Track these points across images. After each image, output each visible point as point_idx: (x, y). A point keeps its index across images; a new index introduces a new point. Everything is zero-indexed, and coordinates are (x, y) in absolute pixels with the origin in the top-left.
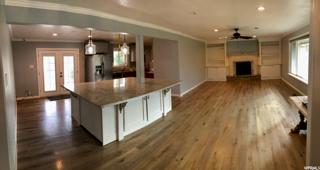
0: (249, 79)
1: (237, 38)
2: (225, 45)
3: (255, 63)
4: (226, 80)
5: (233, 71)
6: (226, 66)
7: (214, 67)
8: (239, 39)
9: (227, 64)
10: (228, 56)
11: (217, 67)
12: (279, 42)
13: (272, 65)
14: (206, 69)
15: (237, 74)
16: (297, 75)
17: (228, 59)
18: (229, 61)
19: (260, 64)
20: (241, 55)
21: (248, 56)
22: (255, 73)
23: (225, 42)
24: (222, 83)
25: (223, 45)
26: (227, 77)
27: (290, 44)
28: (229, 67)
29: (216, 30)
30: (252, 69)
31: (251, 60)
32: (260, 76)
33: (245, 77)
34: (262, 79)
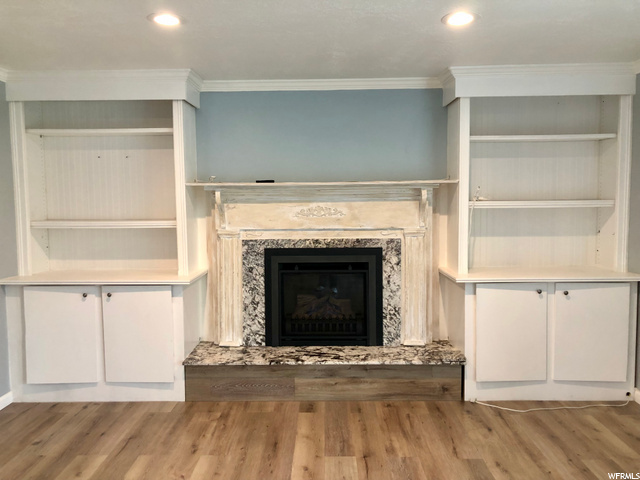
0: (368, 389)
2: (179, 114)
3: (414, 256)
5: (238, 313)
6: (184, 275)
7: (84, 290)
9: (191, 263)
11: (106, 290)
12: (609, 101)
13: (566, 287)
15: (270, 340)
17: (201, 223)
18: (215, 238)
19: (462, 274)
21: (359, 205)
22: (409, 333)
23: (177, 92)
24: (152, 414)
25: (159, 111)
26: (190, 368)
28: (209, 281)
30: (387, 308)
31: (381, 237)
32: (461, 367)
33: (332, 372)
34: (471, 393)
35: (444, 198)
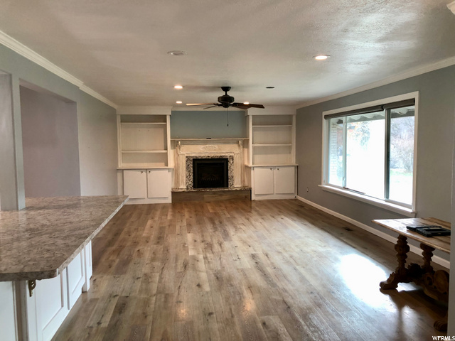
0: (224, 197)
1: (226, 106)
2: (168, 119)
3: (237, 161)
4: (169, 201)
5: (185, 178)
7: (141, 170)
8: (231, 109)
9: (172, 163)
10: (175, 144)
11: (148, 170)
12: (291, 116)
13: (278, 167)
14: (119, 175)
15: (194, 187)
16: (345, 188)
17: (173, 151)
18: (177, 155)
19: (251, 165)
20: (205, 143)
21: (222, 145)
22: (236, 183)
23: (168, 113)
24: (164, 206)
25: (163, 118)
26: (173, 193)
27: (325, 122)
28: (176, 169)
29: (179, 87)
30: (230, 176)
31: (228, 155)
32: (250, 190)
33: (214, 193)
34: (253, 198)
35: (245, 144)
